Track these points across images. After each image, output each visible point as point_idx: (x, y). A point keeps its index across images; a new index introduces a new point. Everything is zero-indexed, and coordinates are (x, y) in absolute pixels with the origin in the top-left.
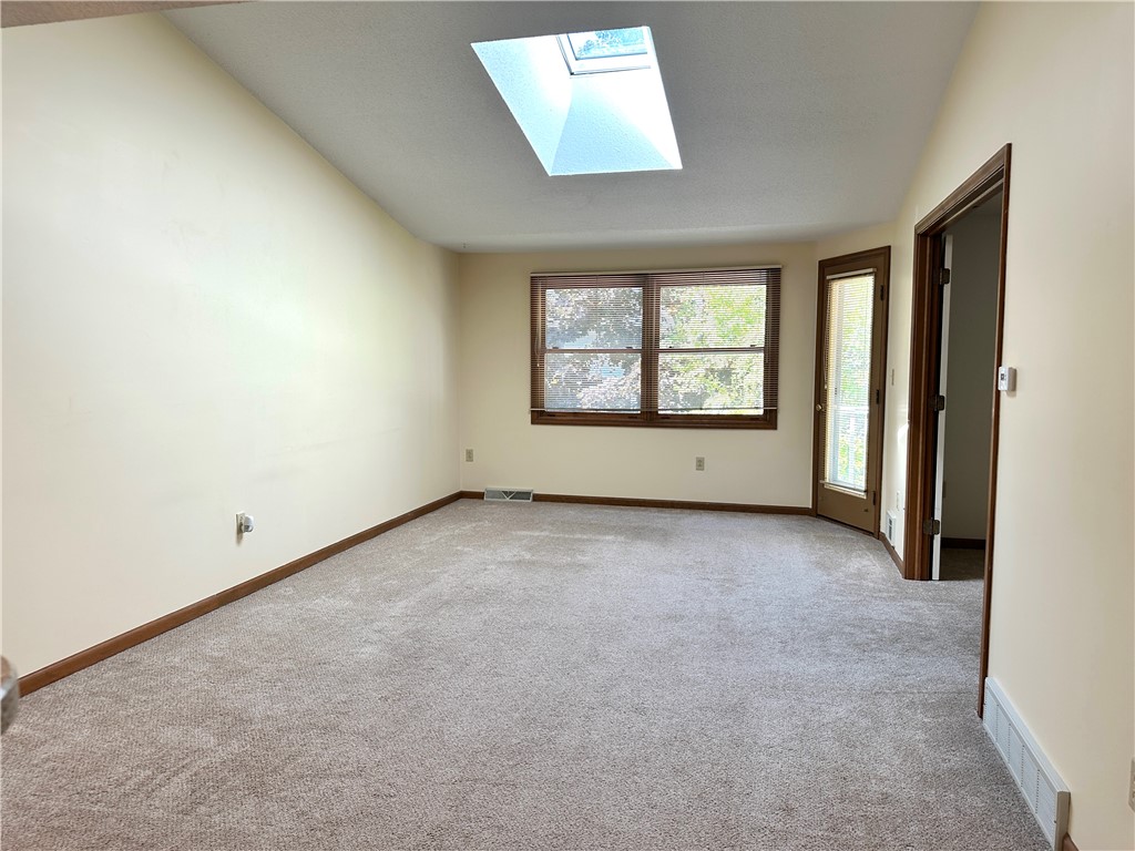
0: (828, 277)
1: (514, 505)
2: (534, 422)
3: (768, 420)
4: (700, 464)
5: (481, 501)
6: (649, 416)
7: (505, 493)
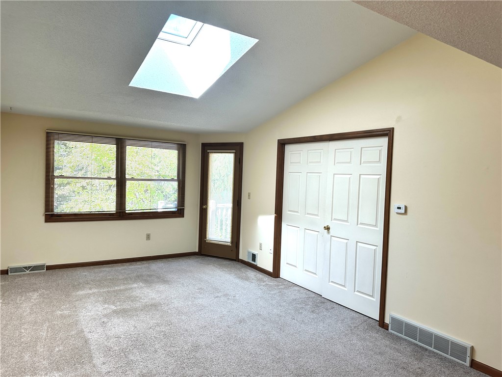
0: (208, 151)
1: (34, 275)
2: (46, 221)
3: (179, 213)
4: (148, 237)
5: (6, 275)
6: (121, 214)
7: (26, 268)
